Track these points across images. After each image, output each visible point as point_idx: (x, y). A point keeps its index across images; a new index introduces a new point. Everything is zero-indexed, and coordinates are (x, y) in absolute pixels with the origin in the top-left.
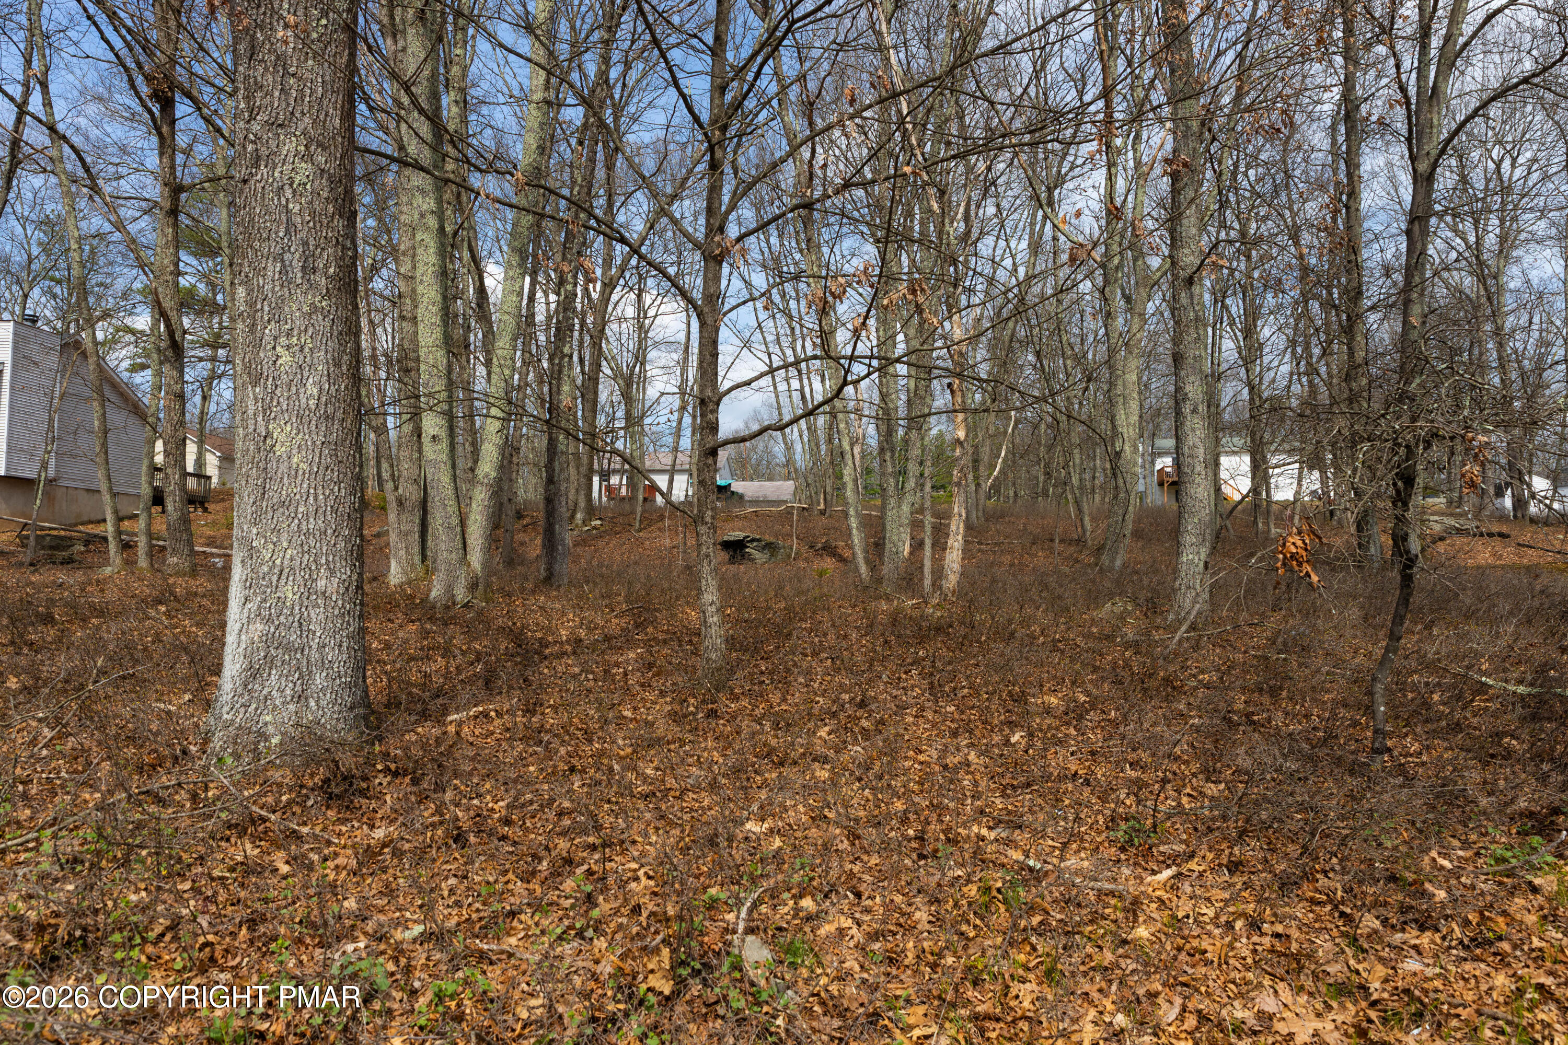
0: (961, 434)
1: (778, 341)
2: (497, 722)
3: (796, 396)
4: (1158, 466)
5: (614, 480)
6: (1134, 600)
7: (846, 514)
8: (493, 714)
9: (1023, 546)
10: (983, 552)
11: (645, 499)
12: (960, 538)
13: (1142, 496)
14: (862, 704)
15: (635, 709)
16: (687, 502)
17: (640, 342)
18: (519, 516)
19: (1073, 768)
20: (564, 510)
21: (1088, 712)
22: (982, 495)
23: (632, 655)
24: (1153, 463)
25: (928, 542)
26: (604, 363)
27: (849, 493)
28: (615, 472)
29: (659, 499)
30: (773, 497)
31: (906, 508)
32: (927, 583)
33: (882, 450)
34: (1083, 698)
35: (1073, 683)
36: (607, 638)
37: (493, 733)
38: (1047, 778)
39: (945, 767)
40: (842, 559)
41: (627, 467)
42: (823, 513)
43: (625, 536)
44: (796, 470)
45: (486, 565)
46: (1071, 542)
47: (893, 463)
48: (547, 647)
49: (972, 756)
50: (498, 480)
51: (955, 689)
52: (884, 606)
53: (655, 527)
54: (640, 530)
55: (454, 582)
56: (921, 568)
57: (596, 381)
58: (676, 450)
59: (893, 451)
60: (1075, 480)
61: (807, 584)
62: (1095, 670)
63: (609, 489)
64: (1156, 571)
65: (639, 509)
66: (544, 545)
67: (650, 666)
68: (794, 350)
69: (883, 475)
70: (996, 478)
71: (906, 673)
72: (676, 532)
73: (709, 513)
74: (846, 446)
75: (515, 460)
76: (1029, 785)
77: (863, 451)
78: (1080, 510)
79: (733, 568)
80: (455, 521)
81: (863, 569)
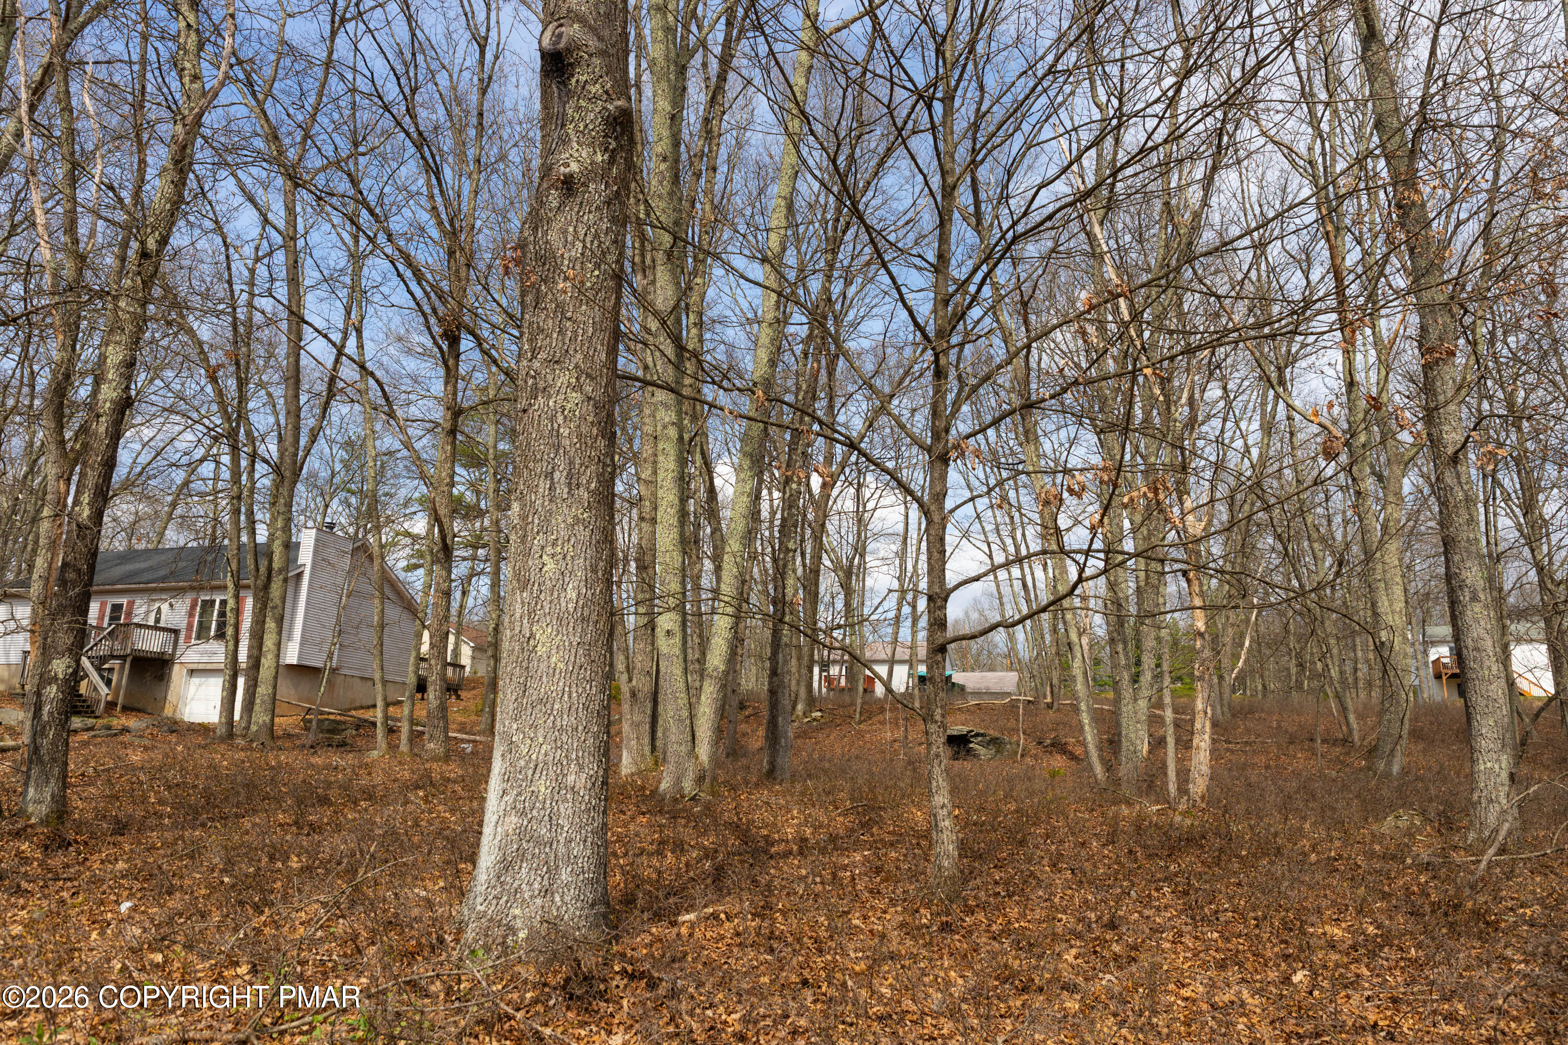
0: (1201, 625)
1: (998, 530)
2: (727, 925)
3: (1018, 585)
4: (1432, 657)
5: (834, 670)
6: (1423, 813)
7: (1076, 709)
8: (723, 916)
9: (1279, 747)
10: (1232, 752)
11: (865, 690)
12: (1207, 737)
13: (1416, 690)
14: (1112, 925)
15: (865, 918)
16: (908, 694)
17: (859, 534)
18: (742, 707)
19: (1372, 1018)
20: (787, 702)
21: (1381, 947)
22: (1227, 691)
23: (858, 857)
24: (1426, 653)
25: (1171, 741)
26: (824, 556)
27: (1080, 686)
28: (835, 662)
29: (879, 689)
30: (995, 689)
31: (1143, 704)
32: (1172, 788)
33: (1112, 641)
34: (1371, 930)
35: (1360, 911)
36: (833, 838)
37: (723, 937)
38: (1339, 1028)
39: (1214, 1006)
40: (1073, 757)
41: (846, 657)
42: (1050, 706)
43: (846, 728)
44: (1019, 661)
45: (713, 758)
46: (1335, 742)
47: (1126, 655)
48: (773, 845)
49: (1245, 994)
50: (726, 673)
51: (1216, 912)
52: (1125, 810)
53: (875, 719)
54: (860, 722)
55: (683, 774)
56: (1164, 767)
57: (816, 572)
58: (895, 641)
59: (1125, 643)
60: (1334, 673)
61: (1038, 785)
62: (1385, 896)
63: (829, 680)
64: (1444, 780)
65: (859, 701)
66: (767, 738)
67: (878, 870)
68: (1014, 539)
69: (1115, 666)
70: (1241, 670)
71: (1157, 890)
72: (897, 725)
73: (939, 711)
74: (1074, 636)
75: (739, 651)
76: (1318, 1035)
77: (1091, 640)
78: (1344, 709)
79: (957, 764)
80: (685, 713)
81: (1098, 769)
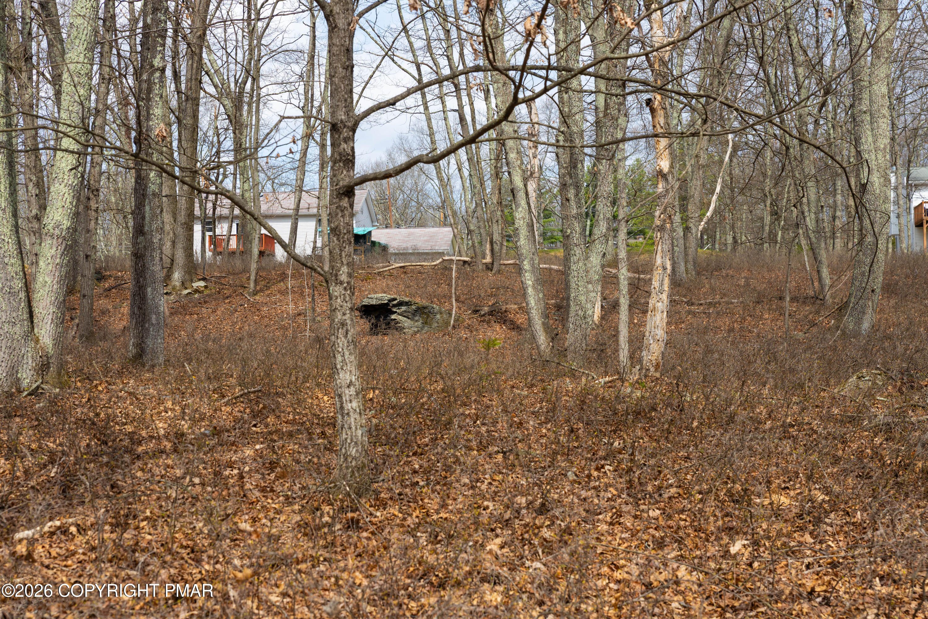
0: (665, 165)
1: (429, 48)
2: (79, 539)
3: (453, 118)
4: (915, 203)
5: (222, 229)
6: (886, 372)
7: (519, 269)
8: (73, 529)
9: (745, 307)
10: (694, 314)
11: (261, 254)
12: (664, 296)
13: (895, 240)
14: (543, 510)
15: (254, 520)
16: (316, 256)
17: (251, 50)
18: (100, 277)
19: (809, 584)
20: (157, 268)
21: (827, 513)
22: (692, 243)
23: (249, 452)
24: (909, 197)
25: (624, 303)
26: (206, 79)
27: (523, 241)
28: (222, 218)
29: (280, 253)
30: (424, 247)
31: (595, 260)
32: (624, 354)
33: (564, 186)
34: (820, 497)
35: (809, 478)
36: (217, 432)
37: (74, 553)
38: (777, 597)
39: (649, 586)
40: (515, 327)
41: (237, 211)
42: (489, 267)
43: (237, 300)
44: (454, 213)
45: (58, 340)
46: (805, 300)
47: (578, 203)
48: (140, 443)
49: (682, 572)
50: (73, 230)
51: (660, 488)
52: (569, 384)
53: (274, 288)
54: (255, 293)
55: (19, 362)
56: (616, 335)
57: (196, 102)
58: (300, 189)
59: (577, 187)
60: (810, 221)
61: (470, 358)
62: (836, 460)
63: (214, 240)
64: (913, 336)
65: (254, 266)
66: (132, 314)
67: (272, 466)
68: (449, 59)
69: (565, 218)
70: (710, 220)
71: (598, 469)
72: (302, 294)
73: (345, 269)
74: (518, 181)
75: (93, 204)
76: (753, 606)
77: (539, 188)
78: (815, 257)
79: (376, 340)
80: (18, 284)
81: (542, 339)
